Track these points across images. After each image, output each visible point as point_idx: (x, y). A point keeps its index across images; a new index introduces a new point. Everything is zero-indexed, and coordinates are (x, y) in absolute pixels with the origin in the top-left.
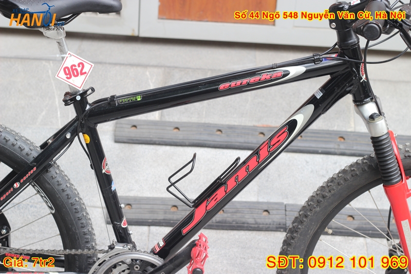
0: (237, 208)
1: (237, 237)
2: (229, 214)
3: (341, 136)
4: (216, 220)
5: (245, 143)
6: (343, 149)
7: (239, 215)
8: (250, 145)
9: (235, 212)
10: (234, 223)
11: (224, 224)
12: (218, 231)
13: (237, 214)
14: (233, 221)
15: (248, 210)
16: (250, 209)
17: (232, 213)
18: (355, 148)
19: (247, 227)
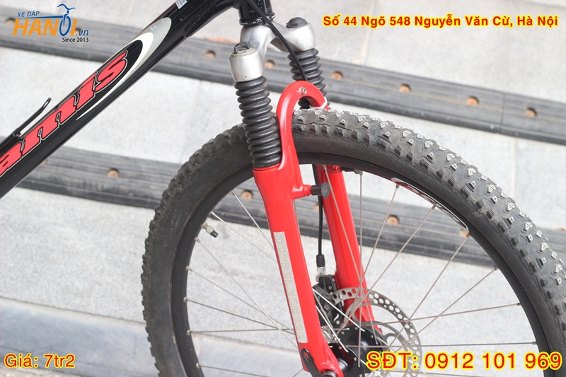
0: (141, 171)
1: (132, 217)
2: (126, 180)
3: (338, 70)
4: (102, 187)
5: (181, 65)
6: (336, 92)
7: (141, 182)
8: (188, 69)
9: (137, 178)
10: (131, 194)
11: (114, 195)
12: (105, 205)
13: (139, 181)
14: (130, 192)
15: (158, 176)
16: (161, 174)
17: (131, 177)
18: (356, 92)
19: (151, 203)
